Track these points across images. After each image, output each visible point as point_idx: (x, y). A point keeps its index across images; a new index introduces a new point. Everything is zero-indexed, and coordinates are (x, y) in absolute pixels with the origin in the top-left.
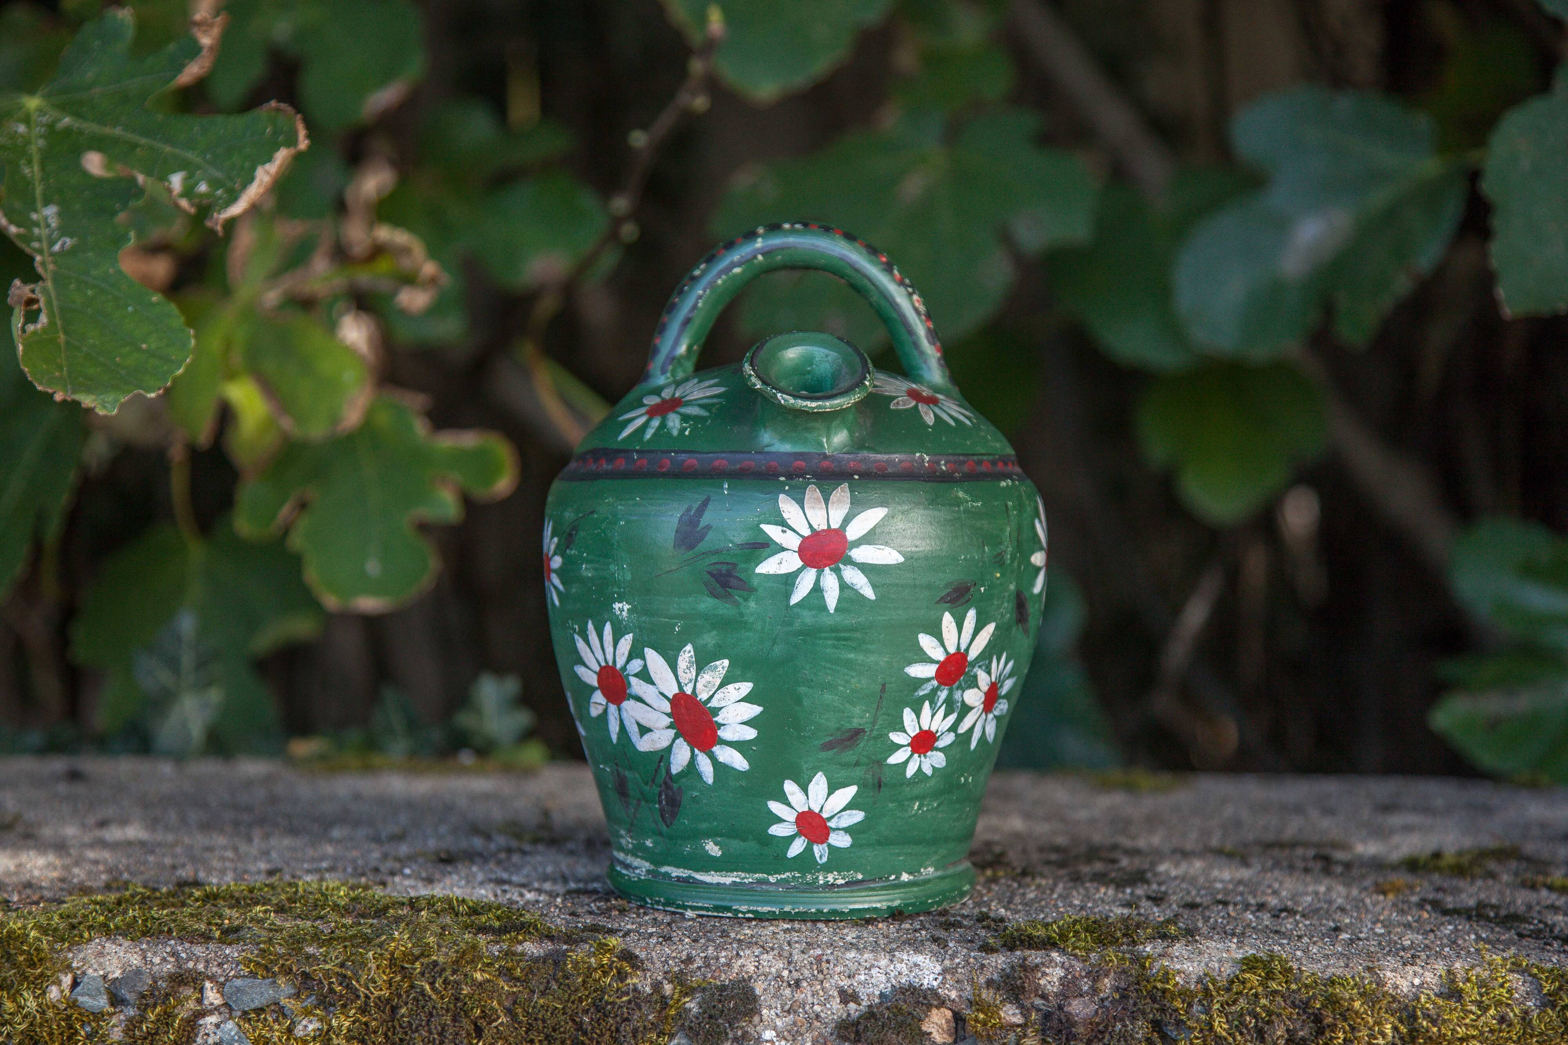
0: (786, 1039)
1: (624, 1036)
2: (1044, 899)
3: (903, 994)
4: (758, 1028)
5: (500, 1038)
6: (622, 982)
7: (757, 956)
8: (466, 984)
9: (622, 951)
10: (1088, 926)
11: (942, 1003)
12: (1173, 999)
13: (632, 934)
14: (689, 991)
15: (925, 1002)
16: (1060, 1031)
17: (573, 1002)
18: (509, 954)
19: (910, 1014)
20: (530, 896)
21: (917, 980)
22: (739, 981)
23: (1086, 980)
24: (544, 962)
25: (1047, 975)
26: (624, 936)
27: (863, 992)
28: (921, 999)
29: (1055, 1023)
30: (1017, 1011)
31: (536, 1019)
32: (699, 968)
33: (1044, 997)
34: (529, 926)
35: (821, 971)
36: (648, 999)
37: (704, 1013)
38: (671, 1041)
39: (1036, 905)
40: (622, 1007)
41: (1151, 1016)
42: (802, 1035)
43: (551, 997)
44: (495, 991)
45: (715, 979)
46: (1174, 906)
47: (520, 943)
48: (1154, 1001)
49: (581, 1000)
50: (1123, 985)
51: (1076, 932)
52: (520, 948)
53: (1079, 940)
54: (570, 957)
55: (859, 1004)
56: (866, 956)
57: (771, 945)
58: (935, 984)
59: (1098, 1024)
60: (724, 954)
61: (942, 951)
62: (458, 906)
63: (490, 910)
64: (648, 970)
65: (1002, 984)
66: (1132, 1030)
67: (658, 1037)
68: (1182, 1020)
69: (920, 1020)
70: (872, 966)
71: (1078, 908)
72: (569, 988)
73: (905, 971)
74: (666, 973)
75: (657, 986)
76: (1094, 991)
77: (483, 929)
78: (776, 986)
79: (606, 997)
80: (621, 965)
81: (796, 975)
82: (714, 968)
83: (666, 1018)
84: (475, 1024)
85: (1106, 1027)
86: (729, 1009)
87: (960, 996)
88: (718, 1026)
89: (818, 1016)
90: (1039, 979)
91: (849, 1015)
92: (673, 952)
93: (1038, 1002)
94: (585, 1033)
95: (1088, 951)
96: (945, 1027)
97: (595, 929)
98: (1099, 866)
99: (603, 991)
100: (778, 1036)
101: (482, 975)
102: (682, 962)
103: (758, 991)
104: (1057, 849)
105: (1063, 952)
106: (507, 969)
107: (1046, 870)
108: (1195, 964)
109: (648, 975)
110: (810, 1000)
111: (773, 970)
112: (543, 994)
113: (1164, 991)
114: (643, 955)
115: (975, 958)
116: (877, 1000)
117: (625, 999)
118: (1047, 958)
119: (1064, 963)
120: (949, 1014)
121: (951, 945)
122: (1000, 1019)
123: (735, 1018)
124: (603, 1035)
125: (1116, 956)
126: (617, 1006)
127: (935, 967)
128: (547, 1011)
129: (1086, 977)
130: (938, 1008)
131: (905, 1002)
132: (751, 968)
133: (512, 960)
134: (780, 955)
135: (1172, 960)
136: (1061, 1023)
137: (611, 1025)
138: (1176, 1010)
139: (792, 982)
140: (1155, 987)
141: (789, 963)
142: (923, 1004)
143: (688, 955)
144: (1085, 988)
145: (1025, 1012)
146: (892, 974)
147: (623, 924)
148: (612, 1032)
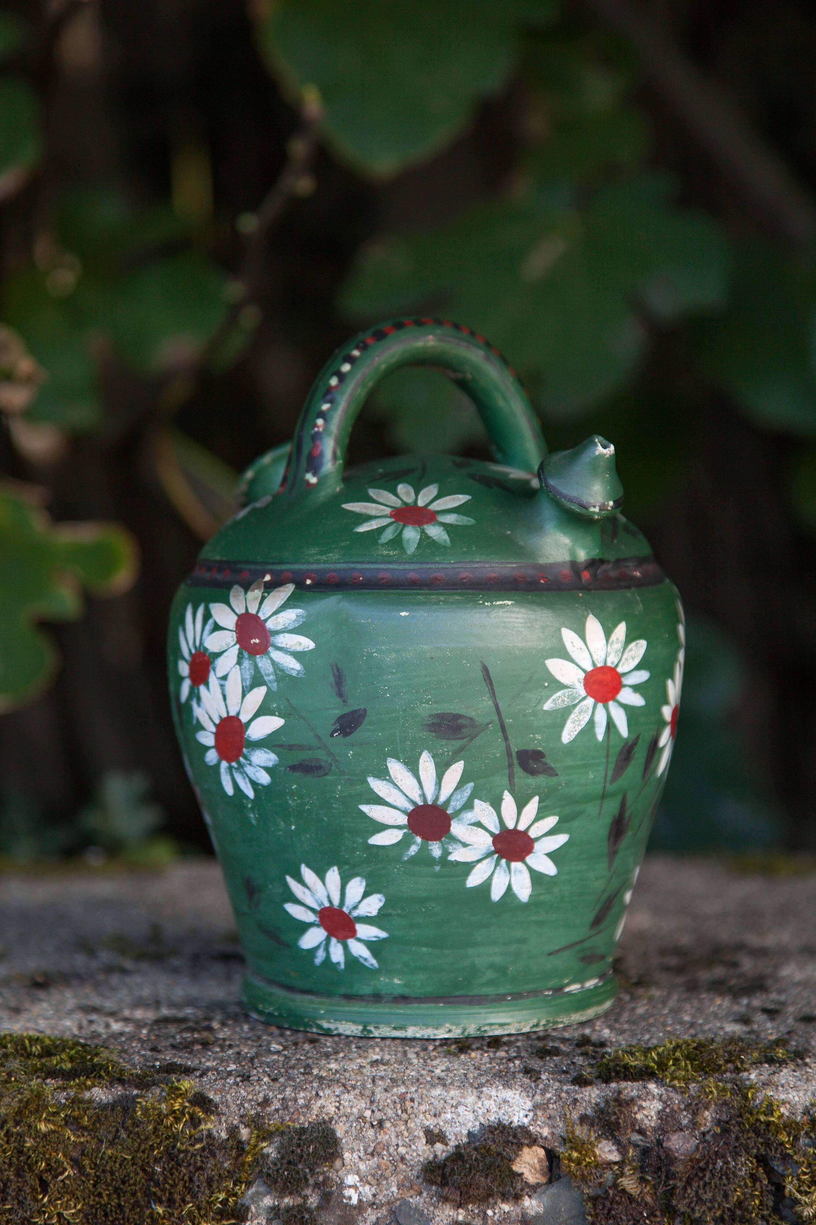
0: (370, 1184)
1: (198, 1186)
2: (652, 1016)
3: (492, 1133)
4: (340, 1173)
5: (67, 1193)
6: (194, 1129)
7: (338, 1096)
8: (30, 1137)
9: (195, 1095)
10: (689, 1053)
11: (533, 1141)
12: (777, 1133)
13: (210, 1074)
14: (266, 1135)
15: (515, 1141)
16: (659, 1169)
17: (143, 1152)
18: (75, 1102)
19: (499, 1154)
20: (116, 1027)
21: (506, 1118)
22: (320, 1124)
23: (685, 1113)
24: (113, 1110)
25: (644, 1108)
26: (201, 1076)
27: (450, 1132)
28: (511, 1138)
29: (653, 1160)
30: (614, 1148)
31: (104, 1171)
32: (277, 1110)
33: (641, 1132)
34: (100, 1069)
35: (404, 1111)
36: (223, 1146)
37: (282, 1158)
38: (248, 1189)
39: (643, 1024)
40: (195, 1155)
41: (755, 1151)
42: (386, 1179)
43: (120, 1147)
44: (62, 1141)
45: (294, 1122)
46: (790, 1021)
47: (89, 1088)
48: (758, 1134)
49: (152, 1148)
50: (724, 1117)
51: (676, 1060)
52: (87, 1095)
53: (679, 1069)
54: (140, 1103)
55: (447, 1145)
56: (452, 1093)
57: (353, 1082)
58: (526, 1121)
59: (698, 1161)
60: (302, 1094)
61: (533, 1085)
62: (31, 1046)
63: (64, 1050)
64: (224, 1114)
65: (596, 1120)
66: (735, 1167)
67: (235, 1185)
68: (789, 1154)
69: (510, 1161)
70: (459, 1104)
71: (687, 1026)
72: (139, 1137)
73: (494, 1109)
74: (242, 1116)
75: (233, 1131)
76: (694, 1124)
77: (52, 1073)
78: (358, 1127)
79: (179, 1144)
80: (194, 1111)
81: (379, 1115)
82: (292, 1110)
83: (243, 1164)
84: (41, 1180)
85: (707, 1164)
86: (309, 1154)
87: (553, 1134)
88: (298, 1173)
89: (403, 1159)
90: (636, 1113)
91: (436, 1156)
92: (248, 1094)
93: (636, 1137)
94: (157, 1184)
95: (687, 1080)
96: (537, 1166)
97: (170, 1068)
98: (719, 972)
99: (175, 1137)
100: (361, 1180)
101: (45, 1126)
102: (259, 1104)
103: (339, 1134)
104: (678, 951)
105: (660, 1082)
106: (74, 1118)
107: (662, 977)
108: (801, 1094)
109: (223, 1119)
110: (394, 1141)
111: (355, 1110)
112: (112, 1144)
113: (768, 1124)
114: (217, 1099)
115: (567, 1092)
116: (465, 1140)
117: (198, 1146)
118: (644, 1090)
119: (661, 1095)
120: (542, 1152)
121: (543, 1077)
122: (595, 1157)
123: (316, 1163)
124: (177, 1185)
125: (717, 1087)
126: (190, 1155)
127: (525, 1103)
128: (115, 1162)
129: (685, 1110)
130: (530, 1146)
131: (494, 1141)
132: (332, 1109)
133: (79, 1108)
134: (362, 1095)
135: (777, 1089)
136: (661, 1159)
137: (184, 1175)
138: (782, 1144)
139: (375, 1123)
140: (758, 1120)
141: (372, 1102)
142: (512, 1143)
143: (265, 1096)
144: (685, 1122)
145: (622, 1149)
146: (480, 1112)
147: (203, 1060)
148: (186, 1182)
